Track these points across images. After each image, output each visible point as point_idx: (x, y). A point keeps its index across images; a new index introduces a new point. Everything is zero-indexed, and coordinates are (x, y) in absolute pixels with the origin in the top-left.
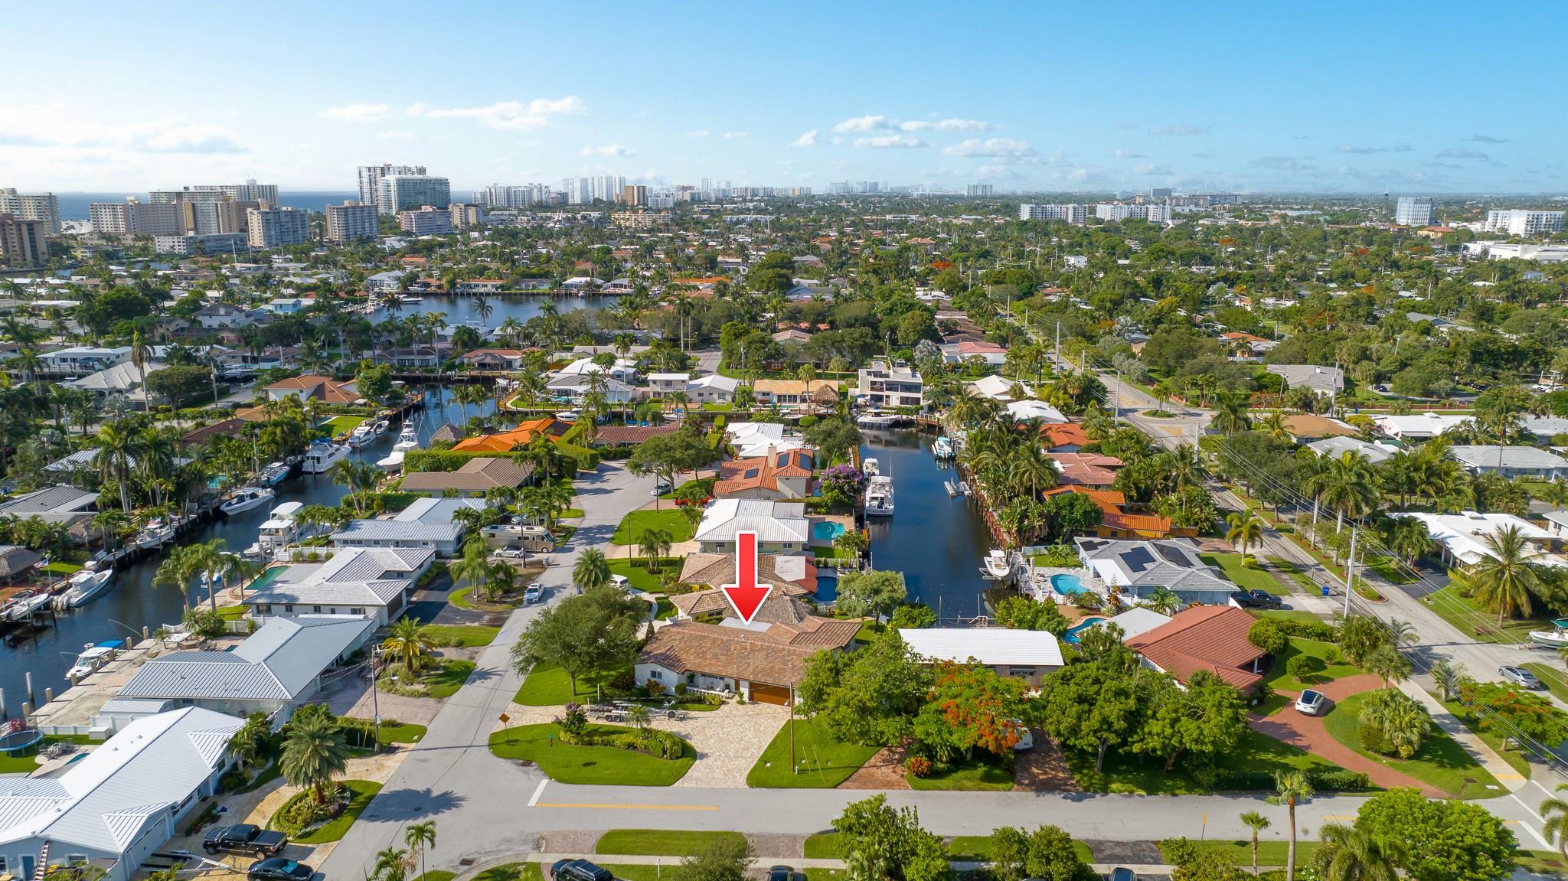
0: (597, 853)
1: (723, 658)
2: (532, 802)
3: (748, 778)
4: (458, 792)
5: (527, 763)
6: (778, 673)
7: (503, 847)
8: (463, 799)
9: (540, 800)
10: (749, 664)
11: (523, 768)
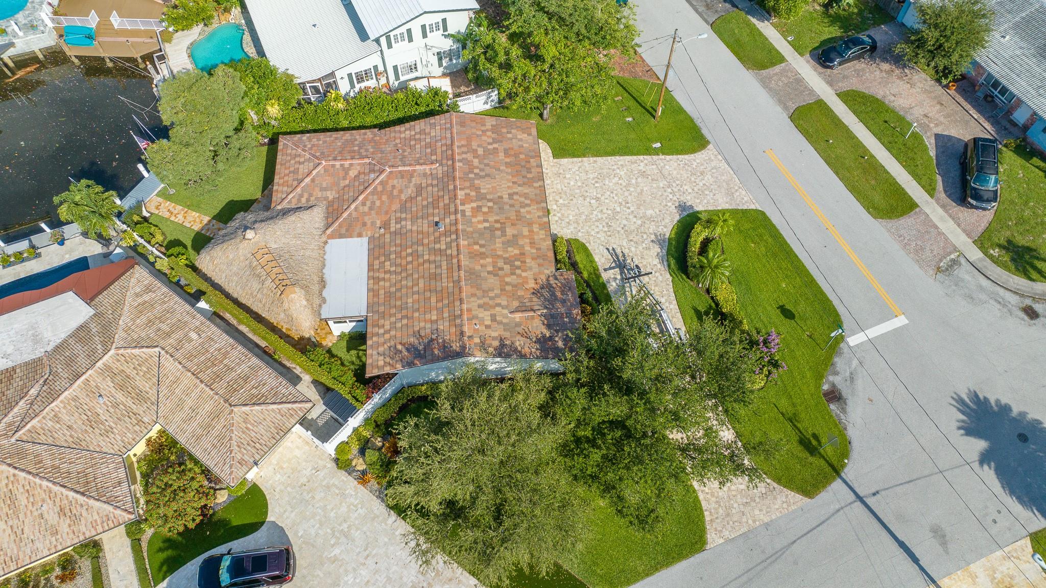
0: (917, 206)
1: (510, 231)
2: (901, 321)
3: (693, 151)
4: (953, 417)
5: (834, 396)
6: (516, 155)
7: (983, 297)
8: (961, 401)
9: (889, 315)
10: (511, 196)
11: (845, 392)
